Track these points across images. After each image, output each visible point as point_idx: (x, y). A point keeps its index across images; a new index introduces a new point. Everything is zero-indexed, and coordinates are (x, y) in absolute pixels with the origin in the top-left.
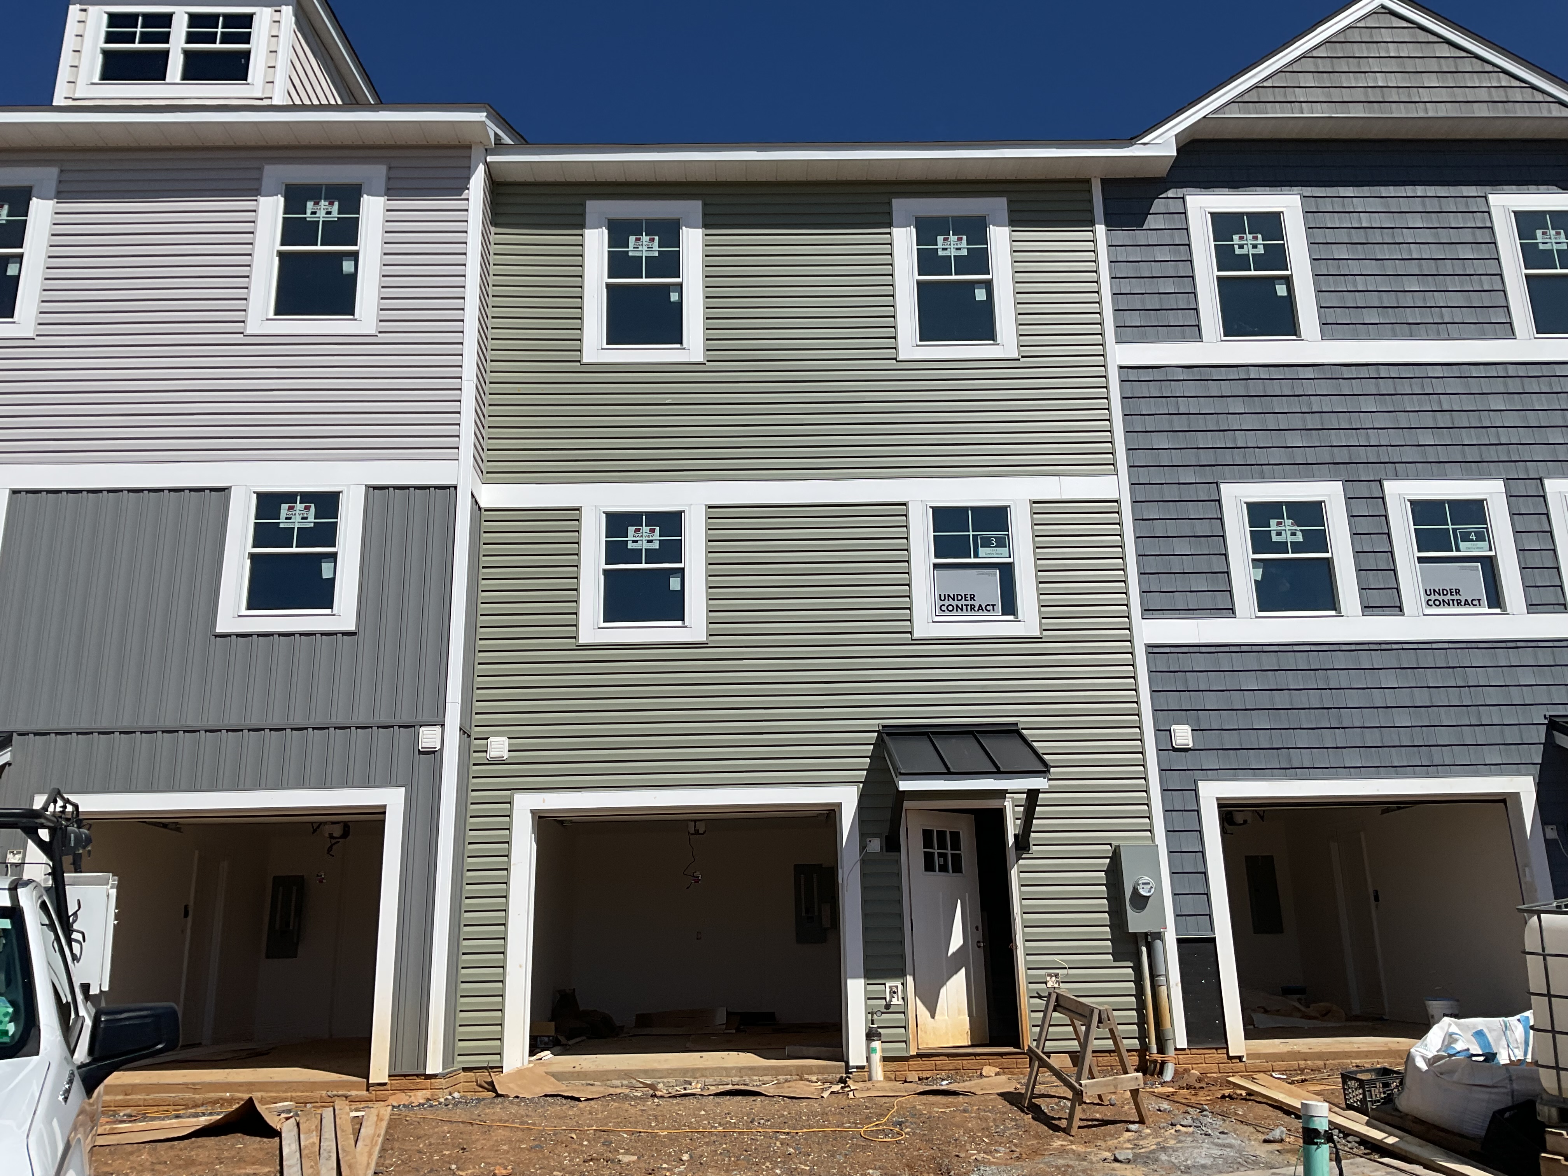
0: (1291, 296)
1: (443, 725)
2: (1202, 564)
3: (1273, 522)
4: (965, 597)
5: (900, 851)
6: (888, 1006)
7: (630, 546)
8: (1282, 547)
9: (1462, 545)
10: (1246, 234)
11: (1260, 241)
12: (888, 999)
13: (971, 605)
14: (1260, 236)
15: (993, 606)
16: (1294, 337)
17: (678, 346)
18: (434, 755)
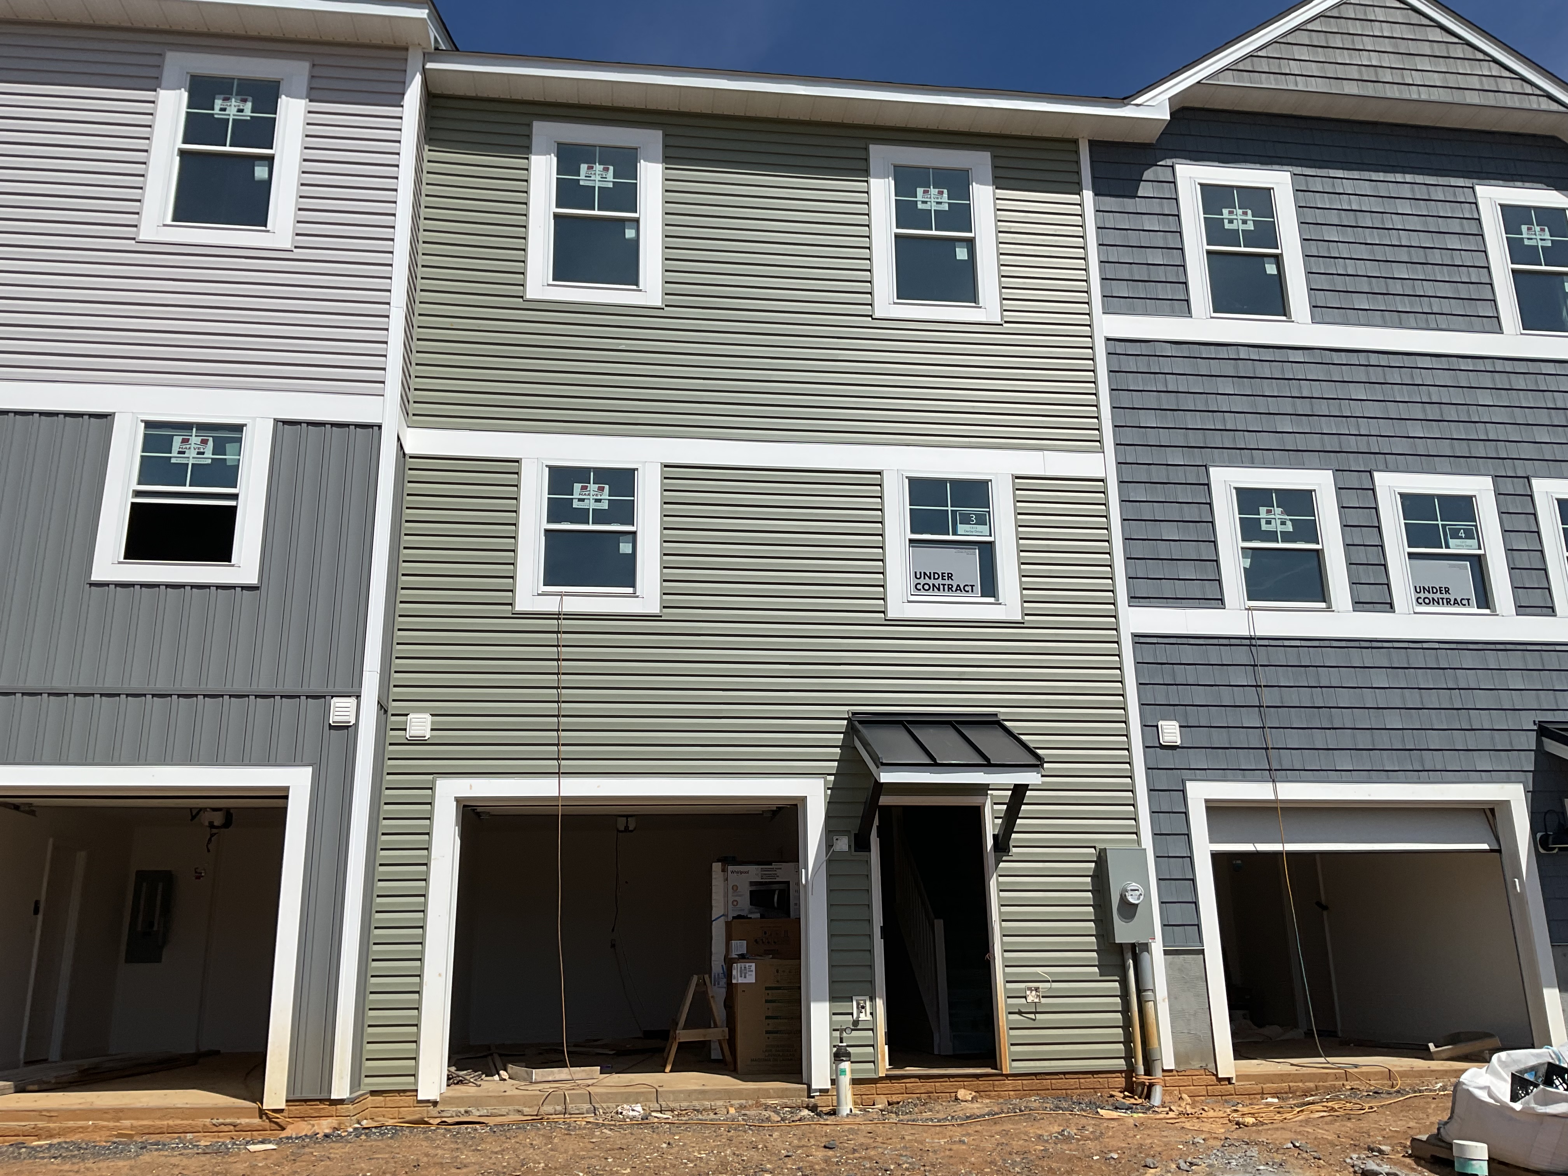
0: (1280, 277)
1: (358, 697)
2: (1190, 551)
3: (1263, 510)
4: (943, 576)
5: (870, 851)
6: (856, 1023)
7: (575, 504)
8: (1271, 536)
9: (1452, 542)
10: (1235, 208)
11: (1250, 217)
12: (855, 1015)
13: (949, 585)
14: (1249, 212)
15: (972, 586)
16: (1284, 318)
17: (634, 287)
18: (348, 730)
